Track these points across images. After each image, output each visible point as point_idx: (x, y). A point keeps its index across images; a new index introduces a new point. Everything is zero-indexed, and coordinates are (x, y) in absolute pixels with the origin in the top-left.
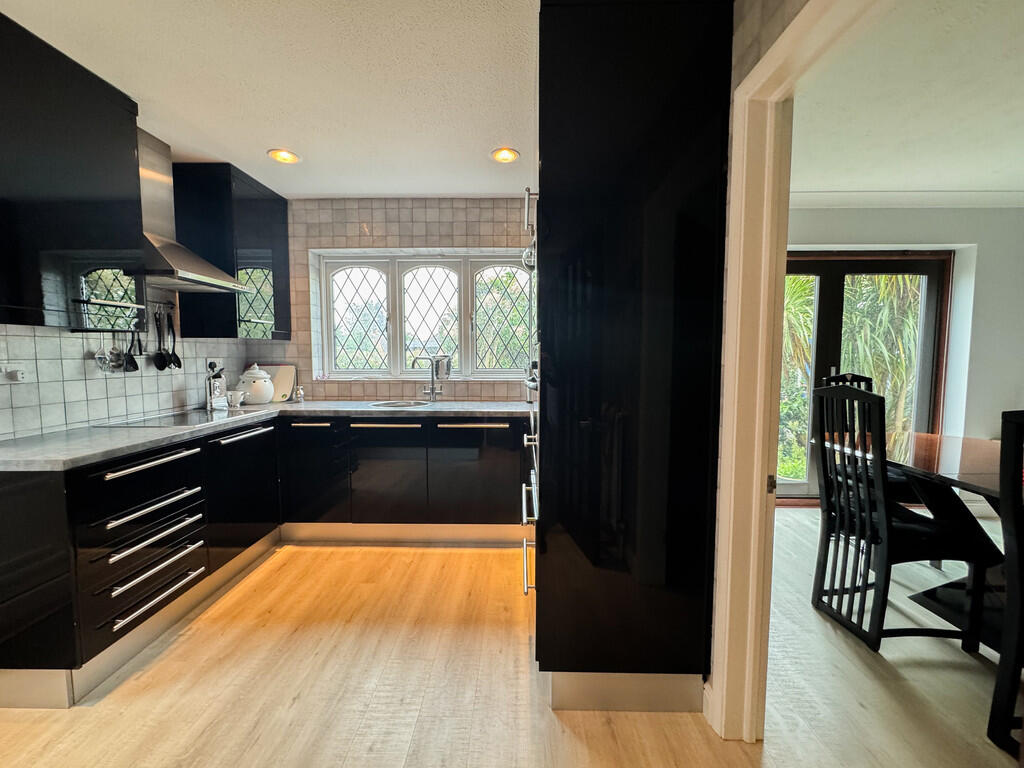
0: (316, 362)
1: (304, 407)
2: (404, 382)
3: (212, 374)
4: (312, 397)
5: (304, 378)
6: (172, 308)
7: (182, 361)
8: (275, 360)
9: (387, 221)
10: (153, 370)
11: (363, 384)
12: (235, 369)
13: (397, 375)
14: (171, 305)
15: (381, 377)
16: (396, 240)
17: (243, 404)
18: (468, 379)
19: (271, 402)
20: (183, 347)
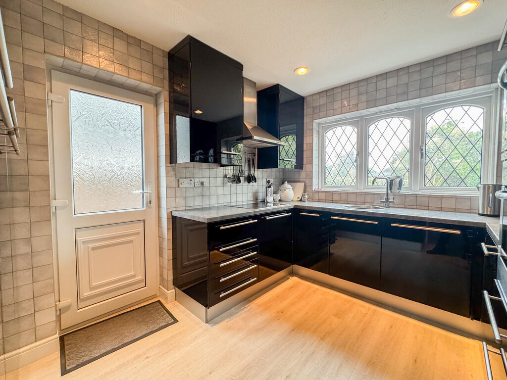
0: (315, 181)
1: (307, 204)
2: (366, 194)
3: (268, 185)
4: (312, 199)
5: (308, 189)
6: (254, 156)
7: (257, 179)
8: (296, 179)
9: (359, 94)
10: (246, 183)
11: (340, 194)
12: (278, 184)
13: (362, 189)
14: (254, 154)
15: (351, 190)
16: (365, 104)
17: (280, 201)
18: (417, 193)
19: (292, 201)
20: (258, 173)
